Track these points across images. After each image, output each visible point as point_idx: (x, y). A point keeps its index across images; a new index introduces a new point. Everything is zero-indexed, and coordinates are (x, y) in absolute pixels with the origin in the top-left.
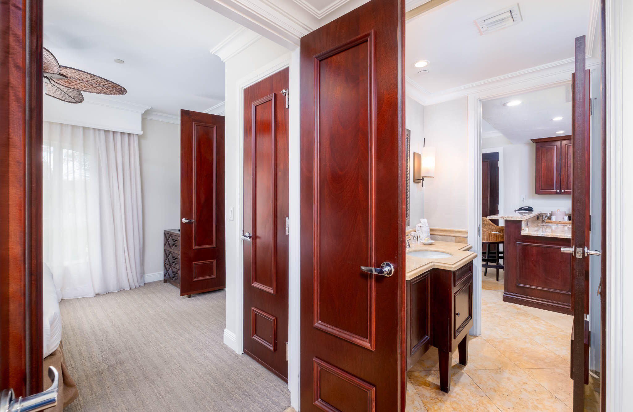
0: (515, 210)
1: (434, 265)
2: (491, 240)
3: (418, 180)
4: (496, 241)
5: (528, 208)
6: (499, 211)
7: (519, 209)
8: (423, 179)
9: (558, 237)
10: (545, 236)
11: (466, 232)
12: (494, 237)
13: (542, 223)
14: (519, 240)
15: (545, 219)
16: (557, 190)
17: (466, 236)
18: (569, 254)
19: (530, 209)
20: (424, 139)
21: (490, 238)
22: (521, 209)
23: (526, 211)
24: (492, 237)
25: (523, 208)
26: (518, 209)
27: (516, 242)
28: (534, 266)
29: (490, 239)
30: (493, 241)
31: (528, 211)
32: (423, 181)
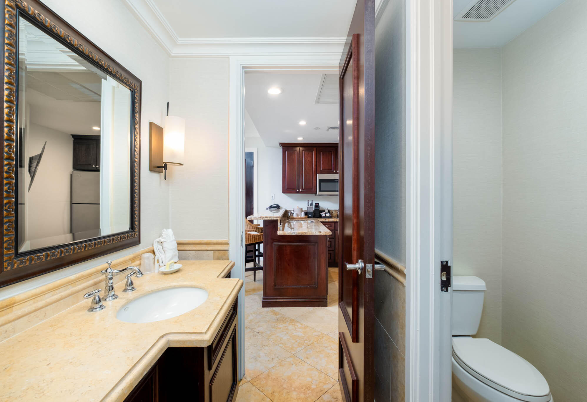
0: (267, 208)
1: (168, 342)
2: (250, 242)
3: (158, 167)
4: (254, 242)
5: (276, 205)
6: (254, 209)
7: (270, 207)
8: (165, 167)
9: (307, 234)
10: (297, 234)
11: (227, 244)
12: (253, 238)
13: (288, 220)
14: (276, 241)
15: (290, 216)
16: (297, 190)
17: (226, 248)
18: (355, 271)
19: (278, 207)
20: (168, 103)
21: (249, 239)
22: (271, 207)
23: (275, 209)
24: (251, 238)
25: (272, 206)
26: (268, 207)
27: (273, 243)
28: (289, 265)
29: (248, 241)
30: (252, 242)
31: (276, 209)
32: (167, 169)
